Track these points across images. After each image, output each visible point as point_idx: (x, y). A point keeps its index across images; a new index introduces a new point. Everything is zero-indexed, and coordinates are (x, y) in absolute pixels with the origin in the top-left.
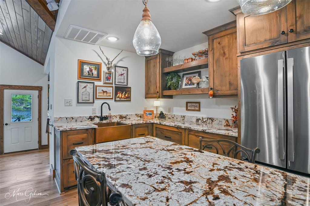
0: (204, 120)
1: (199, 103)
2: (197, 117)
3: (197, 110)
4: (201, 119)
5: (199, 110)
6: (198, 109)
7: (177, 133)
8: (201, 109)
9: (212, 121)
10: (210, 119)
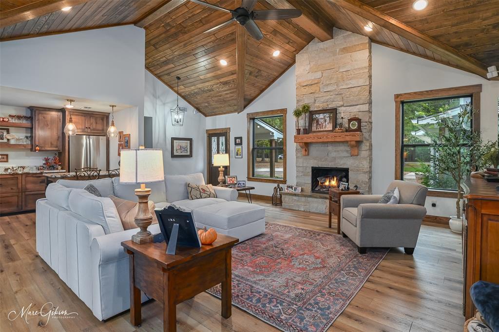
0: (15, 169)
1: (7, 155)
2: (5, 167)
3: (5, 162)
4: (11, 168)
5: (7, 161)
6: (5, 160)
7: (12, 179)
8: (9, 160)
9: (23, 169)
10: (21, 167)
